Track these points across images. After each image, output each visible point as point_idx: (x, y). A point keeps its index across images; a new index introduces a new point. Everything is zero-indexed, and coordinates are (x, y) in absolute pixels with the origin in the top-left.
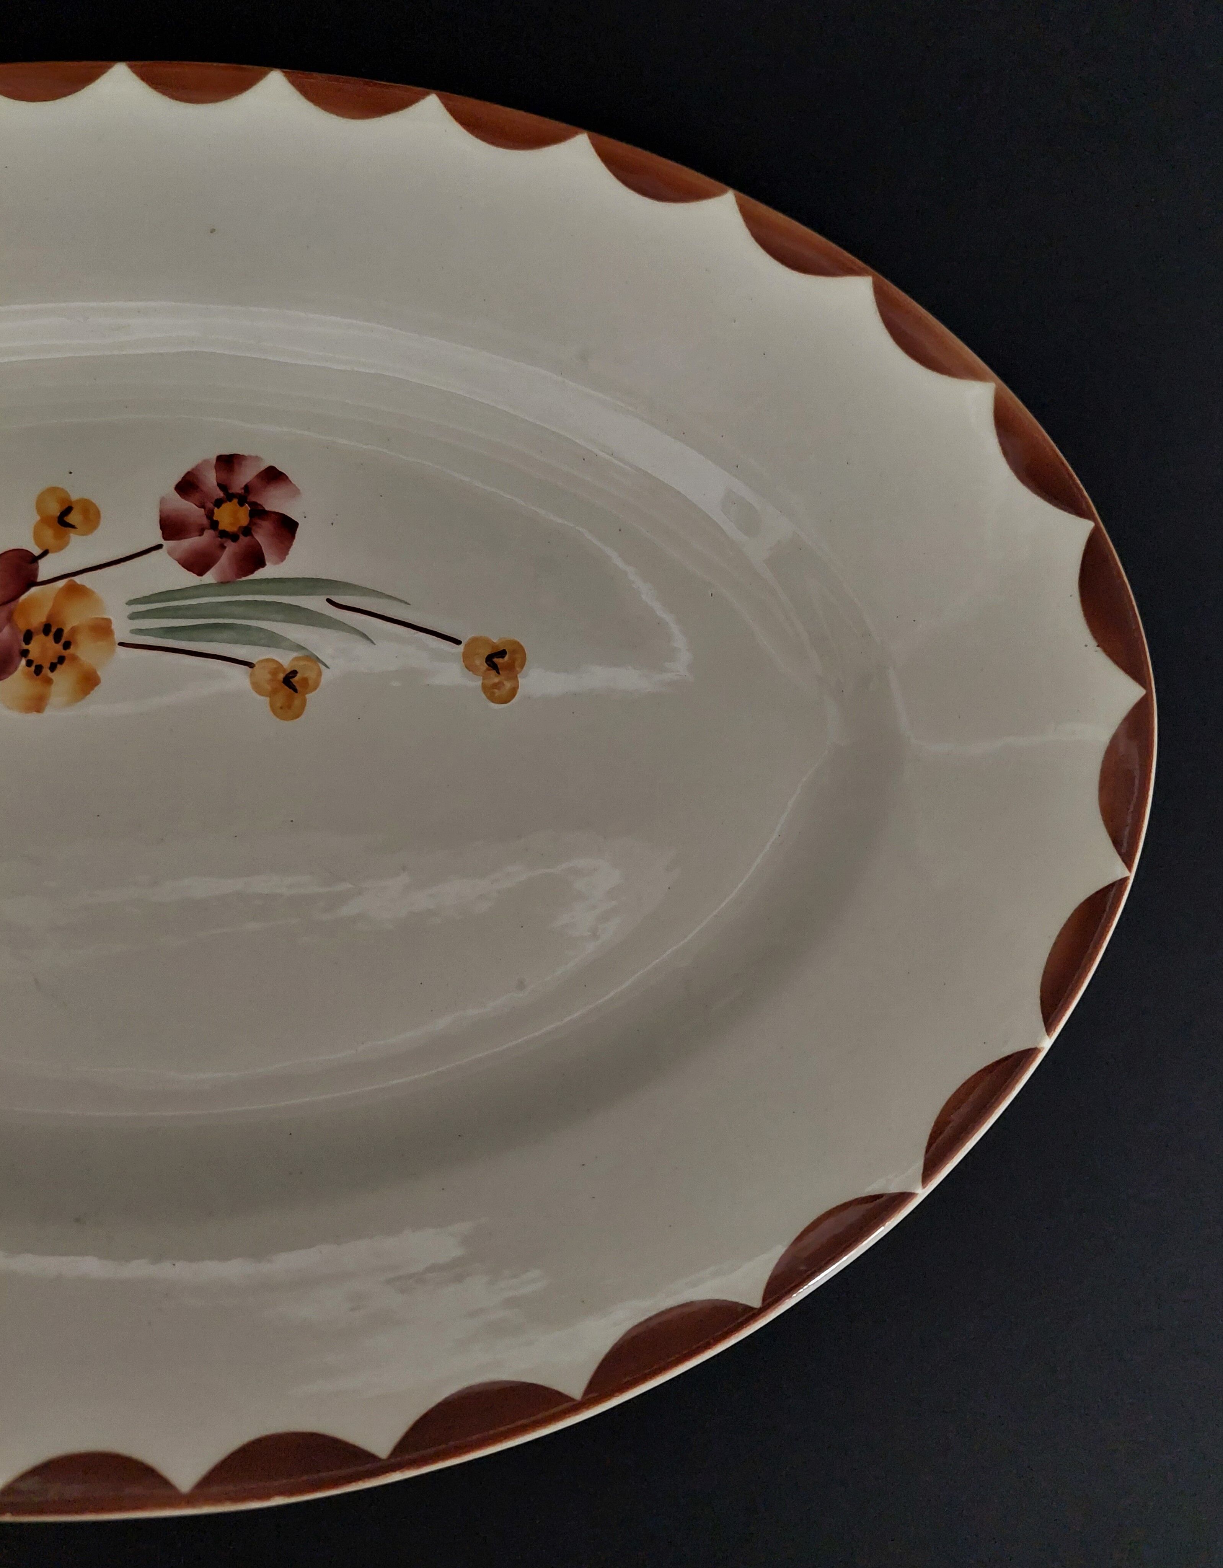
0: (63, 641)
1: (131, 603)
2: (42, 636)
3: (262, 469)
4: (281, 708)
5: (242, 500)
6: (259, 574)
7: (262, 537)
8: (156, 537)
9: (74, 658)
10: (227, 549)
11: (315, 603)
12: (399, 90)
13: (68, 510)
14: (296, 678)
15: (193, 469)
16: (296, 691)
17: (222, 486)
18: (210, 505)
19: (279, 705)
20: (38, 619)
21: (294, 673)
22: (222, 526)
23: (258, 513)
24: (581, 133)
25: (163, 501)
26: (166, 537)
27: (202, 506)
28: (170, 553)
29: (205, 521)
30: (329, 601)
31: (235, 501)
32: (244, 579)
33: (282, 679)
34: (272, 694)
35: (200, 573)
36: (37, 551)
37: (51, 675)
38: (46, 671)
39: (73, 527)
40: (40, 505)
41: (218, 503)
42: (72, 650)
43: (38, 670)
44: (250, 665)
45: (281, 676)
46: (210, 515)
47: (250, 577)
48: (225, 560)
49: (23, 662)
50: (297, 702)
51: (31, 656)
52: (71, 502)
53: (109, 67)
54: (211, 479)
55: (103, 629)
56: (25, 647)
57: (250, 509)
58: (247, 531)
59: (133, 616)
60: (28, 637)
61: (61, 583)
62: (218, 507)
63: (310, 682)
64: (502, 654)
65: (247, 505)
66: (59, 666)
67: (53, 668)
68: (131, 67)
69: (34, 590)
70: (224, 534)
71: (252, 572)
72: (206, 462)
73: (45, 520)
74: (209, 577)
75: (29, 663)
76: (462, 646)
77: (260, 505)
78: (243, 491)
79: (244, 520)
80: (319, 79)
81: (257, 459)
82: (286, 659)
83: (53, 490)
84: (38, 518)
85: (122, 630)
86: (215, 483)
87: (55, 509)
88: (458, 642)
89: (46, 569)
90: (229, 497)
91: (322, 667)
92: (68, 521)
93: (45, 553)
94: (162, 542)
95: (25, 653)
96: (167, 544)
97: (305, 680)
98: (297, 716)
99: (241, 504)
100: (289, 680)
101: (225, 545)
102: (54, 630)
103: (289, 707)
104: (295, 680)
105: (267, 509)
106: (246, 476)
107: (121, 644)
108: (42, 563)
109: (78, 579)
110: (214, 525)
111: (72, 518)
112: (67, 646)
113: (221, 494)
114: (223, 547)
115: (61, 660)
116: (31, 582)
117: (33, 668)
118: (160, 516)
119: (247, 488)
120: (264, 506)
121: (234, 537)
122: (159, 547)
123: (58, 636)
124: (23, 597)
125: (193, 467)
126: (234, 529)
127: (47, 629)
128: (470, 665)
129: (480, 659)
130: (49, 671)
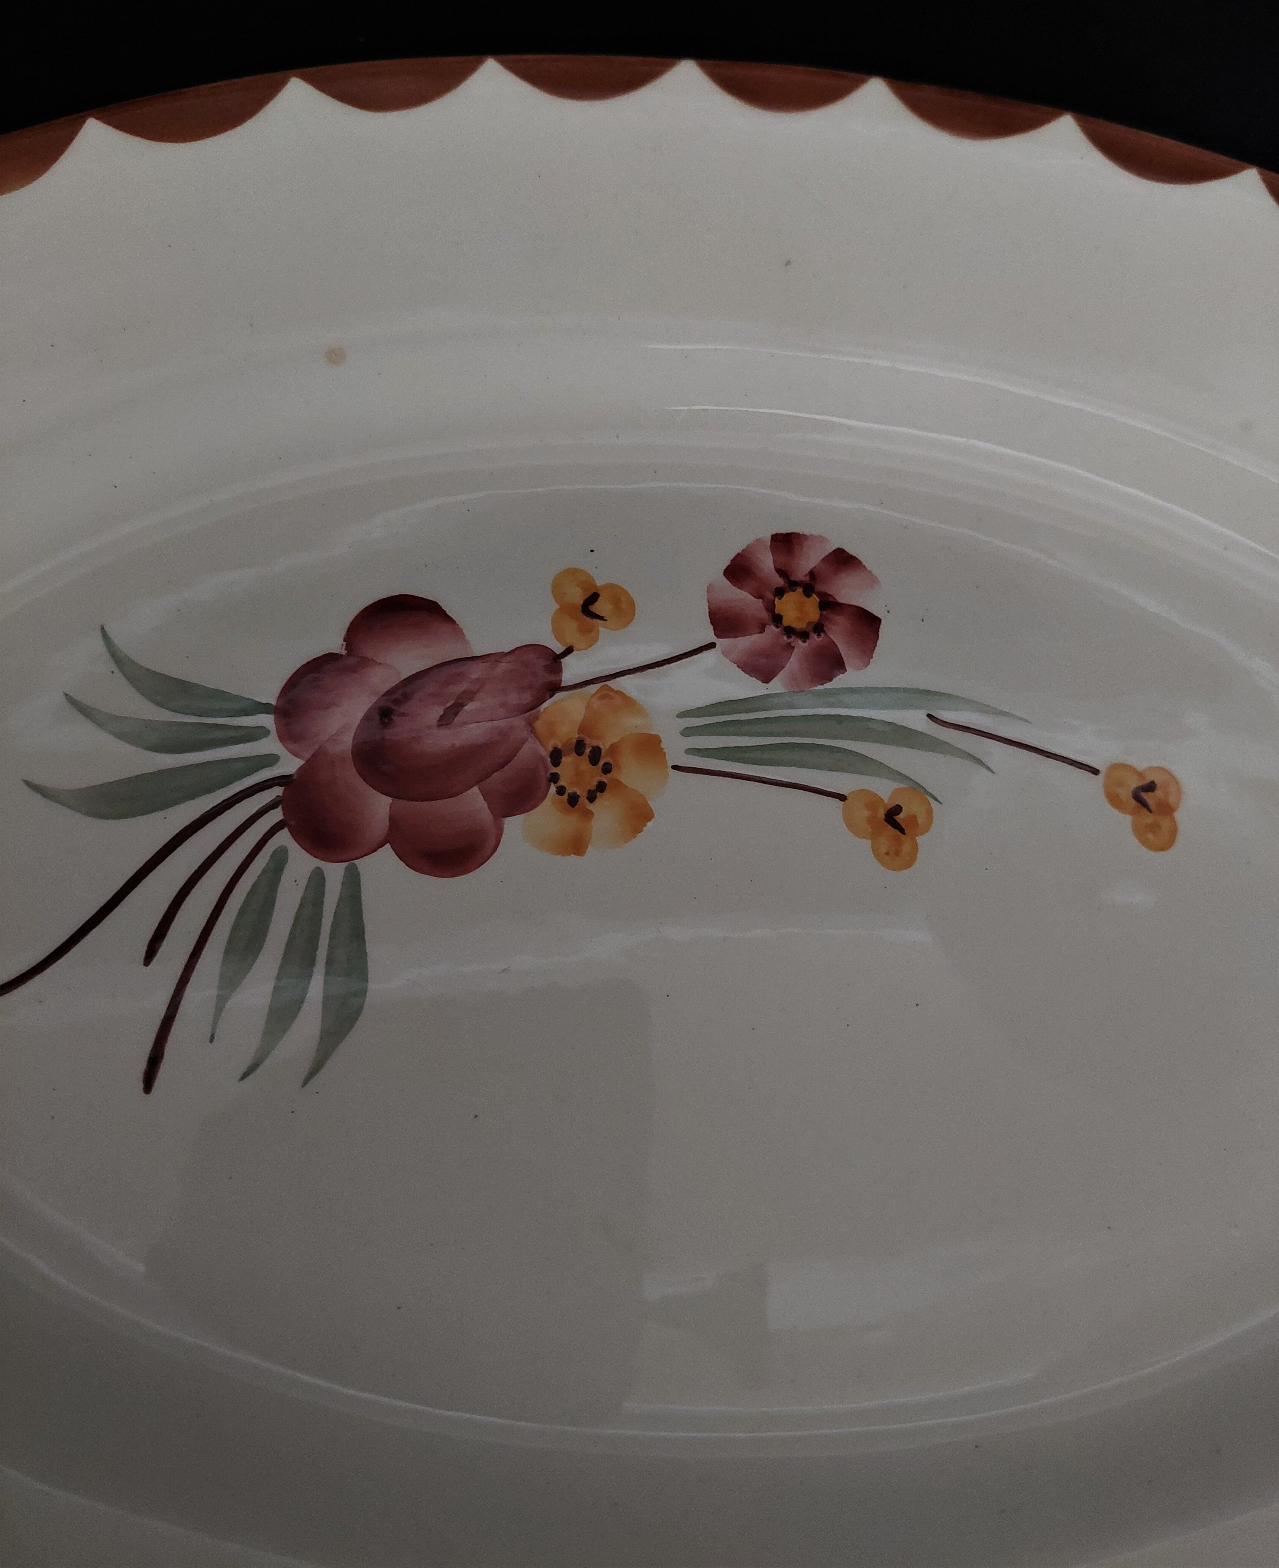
0: (601, 763)
1: (685, 714)
2: (574, 755)
3: (830, 551)
4: (887, 854)
5: (808, 589)
6: (840, 681)
7: (838, 636)
8: (707, 634)
9: (619, 785)
10: (795, 650)
11: (914, 719)
13: (594, 598)
14: (902, 816)
15: (743, 551)
16: (902, 831)
17: (782, 572)
18: (770, 596)
19: (883, 849)
20: (567, 732)
21: (898, 809)
22: (786, 622)
23: (828, 604)
24: (1250, 168)
25: (710, 588)
26: (718, 635)
27: (759, 596)
28: (726, 654)
29: (764, 615)
30: (929, 716)
31: (800, 590)
32: (819, 687)
33: (883, 816)
34: (874, 836)
35: (765, 680)
36: (559, 649)
37: (591, 807)
38: (583, 800)
39: (601, 618)
40: (557, 590)
41: (780, 592)
42: (613, 774)
43: (573, 800)
44: (842, 798)
45: (881, 814)
46: (770, 607)
47: (828, 686)
48: (793, 663)
49: (553, 789)
50: (906, 847)
51: (562, 783)
52: (595, 586)
53: (673, 65)
54: (767, 562)
55: (650, 745)
56: (554, 770)
57: (818, 600)
58: (819, 628)
59: (688, 732)
60: (556, 756)
61: (593, 688)
62: (779, 598)
63: (920, 820)
64: (1151, 787)
65: (814, 595)
66: (598, 794)
67: (592, 798)
68: (700, 65)
69: (558, 696)
70: (789, 631)
71: (829, 679)
72: (758, 541)
73: (565, 609)
74: (776, 686)
75: (561, 791)
76: (1101, 776)
77: (830, 595)
78: (808, 578)
79: (813, 614)
81: (821, 539)
82: (884, 789)
83: (572, 573)
84: (557, 606)
85: (675, 749)
86: (772, 566)
87: (577, 597)
88: (1095, 772)
89: (573, 671)
90: (793, 585)
91: (933, 803)
92: (594, 611)
93: (569, 651)
94: (713, 639)
95: (554, 778)
96: (719, 641)
97: (913, 818)
98: (909, 864)
99: (808, 594)
100: (892, 816)
101: (792, 645)
102: (588, 749)
103: (897, 853)
104: (900, 818)
105: (840, 600)
106: (809, 560)
107: (675, 767)
108: (566, 661)
109: (612, 684)
110: (777, 619)
111: (598, 607)
112: (607, 769)
113: (780, 582)
114: (790, 648)
115: (601, 787)
116: (555, 688)
117: (566, 796)
118: (709, 608)
119: (812, 574)
120: (835, 597)
121: (804, 635)
122: (711, 645)
123: (595, 756)
124: (545, 705)
125: (744, 547)
126: (799, 625)
127: (579, 747)
128: (1114, 800)
129: (1125, 794)
130: (587, 802)
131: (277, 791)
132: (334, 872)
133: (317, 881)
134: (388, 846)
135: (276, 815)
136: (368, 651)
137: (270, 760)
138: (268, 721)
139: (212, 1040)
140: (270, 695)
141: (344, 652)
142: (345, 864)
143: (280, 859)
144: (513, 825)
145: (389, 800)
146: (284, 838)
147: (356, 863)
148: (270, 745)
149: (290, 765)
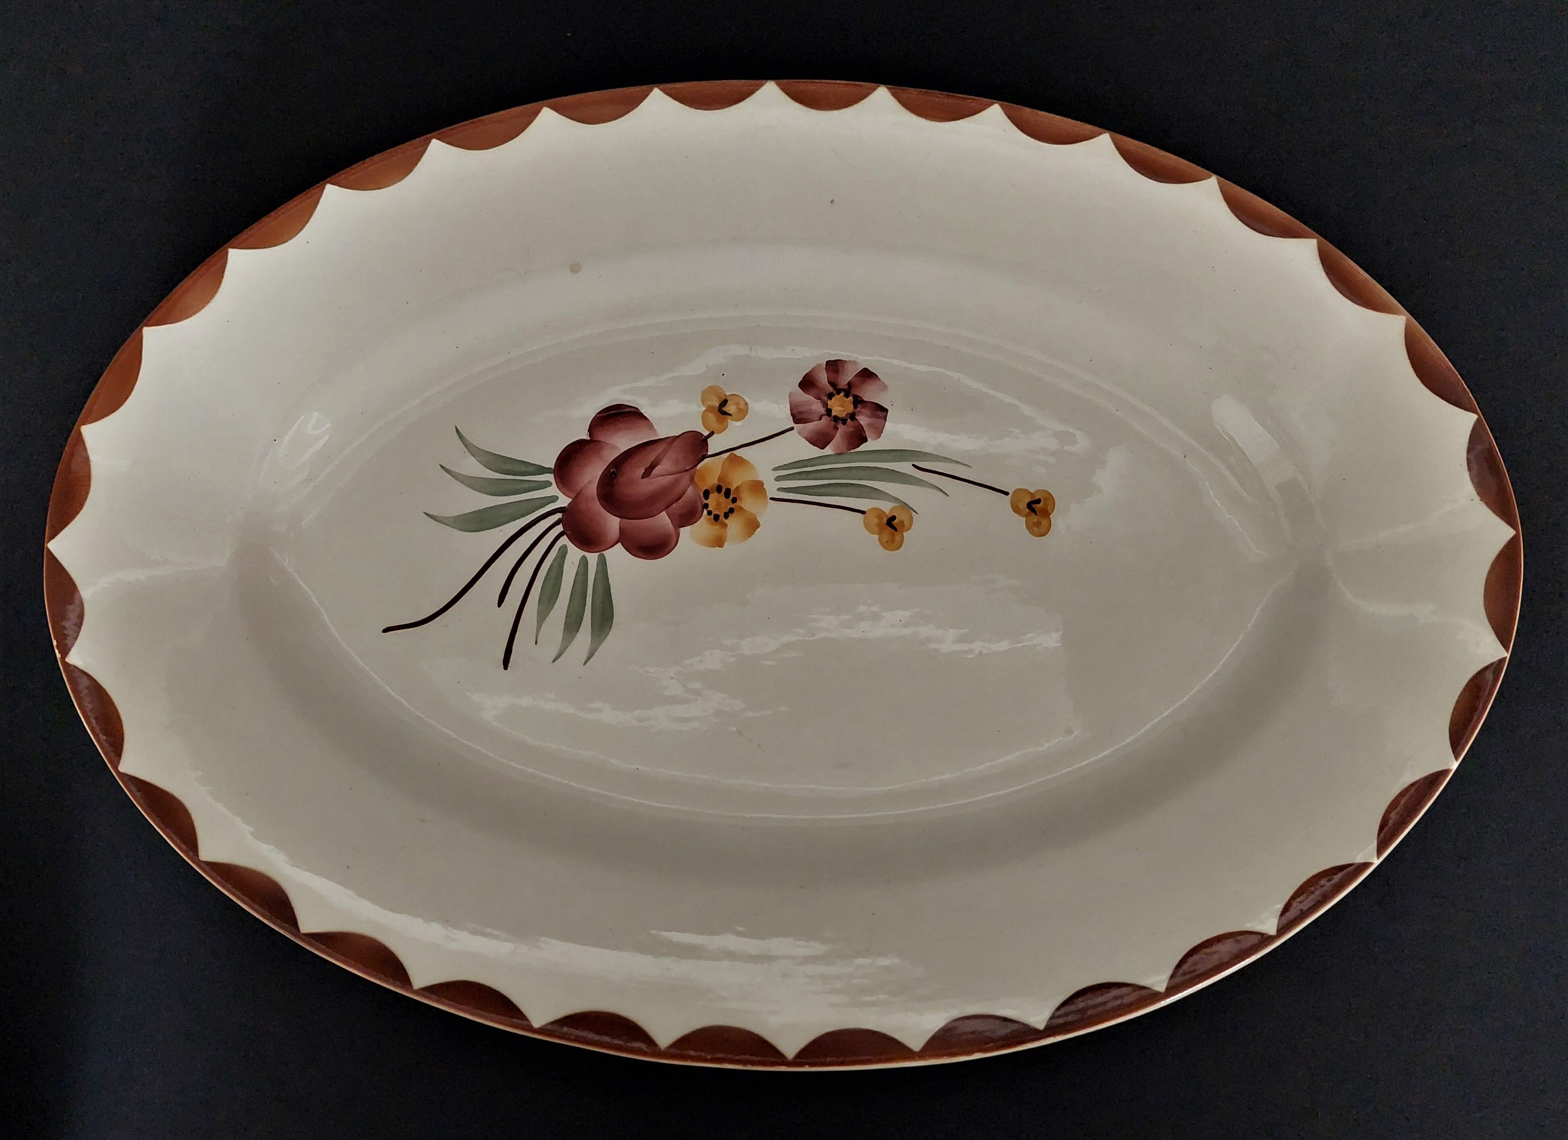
0: (731, 497)
1: (776, 469)
2: (716, 493)
3: (860, 370)
4: (887, 542)
5: (847, 393)
6: (863, 448)
7: (863, 420)
8: (789, 422)
9: (741, 509)
10: (839, 430)
11: (905, 467)
12: (972, 101)
13: (724, 402)
14: (896, 521)
15: (810, 371)
16: (896, 530)
17: (832, 384)
18: (825, 398)
19: (885, 540)
20: (712, 481)
21: (894, 518)
22: (834, 413)
23: (858, 401)
24: (1105, 133)
25: (791, 395)
26: (796, 421)
27: (819, 398)
28: (800, 433)
29: (823, 411)
30: (914, 465)
31: (842, 394)
32: (853, 451)
33: (885, 522)
34: (880, 533)
35: (822, 448)
36: (706, 433)
37: (726, 521)
38: (722, 517)
39: (729, 415)
40: (704, 399)
41: (830, 396)
42: (738, 503)
43: (716, 518)
44: (863, 512)
45: (885, 520)
46: (825, 405)
47: (857, 449)
48: (838, 437)
49: (705, 512)
50: (897, 538)
51: (710, 509)
52: (725, 396)
53: (762, 85)
54: (823, 378)
55: (758, 487)
56: (706, 502)
57: (853, 399)
58: (852, 416)
59: (778, 479)
60: (707, 494)
61: (726, 456)
62: (831, 399)
63: (906, 523)
64: (1038, 501)
65: (851, 397)
66: (730, 515)
67: (726, 516)
68: (778, 85)
69: (707, 460)
70: (836, 419)
71: (859, 446)
72: (819, 365)
73: (710, 409)
74: (829, 450)
75: (710, 513)
76: (1009, 497)
77: (859, 397)
78: (847, 387)
79: (850, 409)
80: (913, 93)
81: (855, 363)
82: (887, 507)
83: (711, 388)
84: (704, 409)
85: (772, 488)
86: (827, 380)
87: (715, 402)
88: (1007, 494)
89: (714, 446)
90: (838, 391)
91: (913, 513)
92: (725, 411)
93: (712, 434)
94: (793, 425)
95: (706, 506)
96: (797, 427)
97: (902, 523)
98: (899, 548)
99: (847, 396)
100: (891, 522)
101: (838, 426)
102: (724, 490)
103: (893, 542)
104: (895, 522)
105: (865, 400)
106: (847, 376)
107: (772, 499)
108: (710, 440)
109: (737, 453)
110: (829, 412)
111: (727, 408)
112: (734, 500)
113: (830, 389)
114: (836, 429)
115: (731, 511)
116: (704, 455)
117: (712, 516)
118: (790, 406)
119: (849, 384)
120: (863, 397)
121: (844, 421)
122: (792, 429)
123: (728, 493)
124: (699, 466)
125: (810, 369)
126: (843, 415)
127: (719, 489)
128: (1016, 509)
129: (1023, 506)
130: (724, 519)
131: (559, 516)
132: (593, 558)
133: (584, 562)
134: (619, 544)
135: (560, 528)
136: (601, 437)
137: (554, 499)
138: (550, 477)
139: (536, 643)
140: (551, 464)
141: (588, 438)
142: (598, 554)
143: (563, 551)
144: (685, 531)
145: (619, 519)
146: (564, 540)
147: (604, 554)
148: (553, 490)
149: (564, 501)
